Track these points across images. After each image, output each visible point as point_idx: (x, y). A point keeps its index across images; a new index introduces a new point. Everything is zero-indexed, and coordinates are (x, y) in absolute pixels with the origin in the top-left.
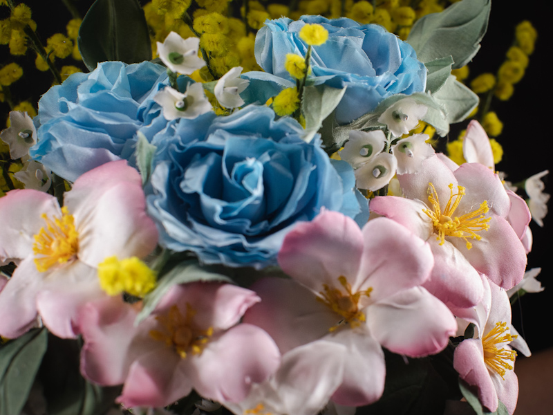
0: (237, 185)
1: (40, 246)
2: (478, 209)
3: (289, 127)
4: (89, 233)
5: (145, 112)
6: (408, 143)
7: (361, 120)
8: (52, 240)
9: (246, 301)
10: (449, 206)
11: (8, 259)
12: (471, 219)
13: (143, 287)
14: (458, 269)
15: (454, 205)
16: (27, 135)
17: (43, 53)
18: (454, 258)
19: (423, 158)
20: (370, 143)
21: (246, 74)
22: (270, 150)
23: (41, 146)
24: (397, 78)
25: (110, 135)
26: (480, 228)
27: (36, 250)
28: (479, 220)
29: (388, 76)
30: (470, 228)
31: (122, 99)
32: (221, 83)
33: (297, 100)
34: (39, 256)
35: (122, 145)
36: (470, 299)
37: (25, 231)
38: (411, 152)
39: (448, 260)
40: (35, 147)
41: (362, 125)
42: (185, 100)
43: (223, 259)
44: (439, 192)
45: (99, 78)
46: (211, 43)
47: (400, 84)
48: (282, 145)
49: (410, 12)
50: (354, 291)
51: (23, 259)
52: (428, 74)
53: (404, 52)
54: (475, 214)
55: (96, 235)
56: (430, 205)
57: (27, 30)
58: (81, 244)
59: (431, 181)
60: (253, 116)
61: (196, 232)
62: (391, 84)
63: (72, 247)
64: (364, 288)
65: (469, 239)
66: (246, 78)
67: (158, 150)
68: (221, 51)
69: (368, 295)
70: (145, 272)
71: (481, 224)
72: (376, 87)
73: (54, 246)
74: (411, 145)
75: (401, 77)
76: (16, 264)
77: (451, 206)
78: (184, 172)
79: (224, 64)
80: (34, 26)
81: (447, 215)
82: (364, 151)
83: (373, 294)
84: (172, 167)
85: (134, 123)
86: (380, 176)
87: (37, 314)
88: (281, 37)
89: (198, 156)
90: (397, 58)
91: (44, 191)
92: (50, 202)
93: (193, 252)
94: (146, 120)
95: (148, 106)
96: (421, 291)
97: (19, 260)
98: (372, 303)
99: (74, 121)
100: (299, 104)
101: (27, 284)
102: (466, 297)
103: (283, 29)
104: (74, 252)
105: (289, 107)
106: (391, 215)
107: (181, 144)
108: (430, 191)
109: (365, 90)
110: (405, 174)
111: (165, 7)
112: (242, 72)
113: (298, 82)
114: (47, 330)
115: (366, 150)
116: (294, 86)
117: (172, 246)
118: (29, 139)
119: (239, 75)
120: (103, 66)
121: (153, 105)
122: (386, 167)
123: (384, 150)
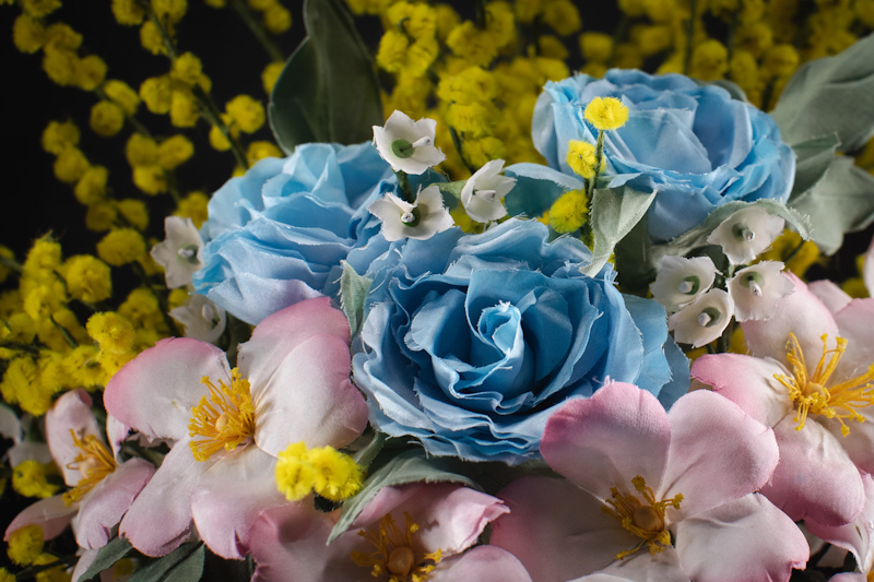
0: (485, 340)
1: (200, 424)
2: (863, 374)
3: (569, 252)
4: (269, 406)
5: (359, 226)
6: (755, 273)
7: (687, 237)
8: (218, 415)
9: (487, 513)
10: (821, 369)
11: (156, 440)
12: (854, 389)
13: (341, 489)
14: (825, 466)
15: (829, 367)
16: (190, 252)
17: (221, 123)
18: (821, 449)
19: (778, 296)
20: (695, 274)
21: (511, 168)
22: (537, 288)
23: (207, 274)
24: (741, 174)
25: (307, 260)
26: (866, 403)
27: (194, 429)
28: (863, 392)
29: (725, 172)
30: (852, 402)
31: (329, 205)
32: (471, 182)
33: (584, 210)
34: (197, 438)
35: (325, 274)
36: (841, 512)
37: (179, 399)
38: (758, 288)
39: (811, 452)
40: (199, 274)
41: (691, 242)
42: (414, 212)
43: (458, 450)
44: (806, 345)
45: (296, 171)
46: (463, 120)
47: (747, 182)
48: (555, 280)
49: (790, 54)
50: (658, 498)
51: (177, 441)
52: (797, 161)
53: (758, 130)
54: (860, 380)
55: (277, 411)
56: (790, 367)
57: (197, 91)
58: (258, 422)
59: (793, 330)
60: (515, 235)
61: (422, 409)
62: (729, 184)
63: (245, 425)
64: (671, 496)
65: (846, 421)
66: (512, 175)
67: (374, 285)
68: (477, 132)
69: (677, 507)
70: (345, 466)
71: (867, 397)
72: (704, 189)
73: (219, 424)
74: (760, 276)
75: (749, 171)
76: (169, 445)
77: (824, 368)
78: (411, 319)
79: (483, 151)
80: (206, 84)
81: (817, 382)
82: (685, 287)
83: (682, 504)
84: (393, 310)
85: (343, 244)
86: (708, 325)
87: (192, 523)
88: (565, 111)
89: (433, 293)
90: (745, 141)
91: (208, 341)
92: (216, 359)
93: (416, 439)
94: (360, 237)
95: (364, 218)
96: (759, 500)
97: (172, 441)
98: (682, 517)
99: (254, 238)
100: (587, 216)
101: (180, 478)
102: (834, 509)
103: (570, 99)
104: (248, 434)
105: (573, 220)
106: (720, 384)
107: (408, 277)
108: (791, 346)
109: (686, 195)
110: (749, 321)
111: (399, 60)
112: (504, 166)
113: (587, 182)
114: (206, 546)
115: (689, 286)
116: (581, 186)
117: (385, 428)
118: (193, 259)
119: (500, 170)
120: (303, 152)
121: (370, 217)
122: (720, 310)
123: (715, 285)
